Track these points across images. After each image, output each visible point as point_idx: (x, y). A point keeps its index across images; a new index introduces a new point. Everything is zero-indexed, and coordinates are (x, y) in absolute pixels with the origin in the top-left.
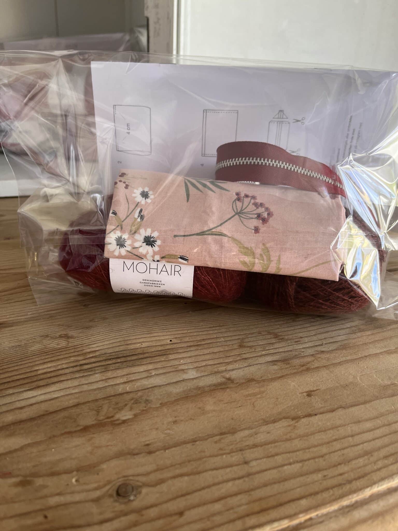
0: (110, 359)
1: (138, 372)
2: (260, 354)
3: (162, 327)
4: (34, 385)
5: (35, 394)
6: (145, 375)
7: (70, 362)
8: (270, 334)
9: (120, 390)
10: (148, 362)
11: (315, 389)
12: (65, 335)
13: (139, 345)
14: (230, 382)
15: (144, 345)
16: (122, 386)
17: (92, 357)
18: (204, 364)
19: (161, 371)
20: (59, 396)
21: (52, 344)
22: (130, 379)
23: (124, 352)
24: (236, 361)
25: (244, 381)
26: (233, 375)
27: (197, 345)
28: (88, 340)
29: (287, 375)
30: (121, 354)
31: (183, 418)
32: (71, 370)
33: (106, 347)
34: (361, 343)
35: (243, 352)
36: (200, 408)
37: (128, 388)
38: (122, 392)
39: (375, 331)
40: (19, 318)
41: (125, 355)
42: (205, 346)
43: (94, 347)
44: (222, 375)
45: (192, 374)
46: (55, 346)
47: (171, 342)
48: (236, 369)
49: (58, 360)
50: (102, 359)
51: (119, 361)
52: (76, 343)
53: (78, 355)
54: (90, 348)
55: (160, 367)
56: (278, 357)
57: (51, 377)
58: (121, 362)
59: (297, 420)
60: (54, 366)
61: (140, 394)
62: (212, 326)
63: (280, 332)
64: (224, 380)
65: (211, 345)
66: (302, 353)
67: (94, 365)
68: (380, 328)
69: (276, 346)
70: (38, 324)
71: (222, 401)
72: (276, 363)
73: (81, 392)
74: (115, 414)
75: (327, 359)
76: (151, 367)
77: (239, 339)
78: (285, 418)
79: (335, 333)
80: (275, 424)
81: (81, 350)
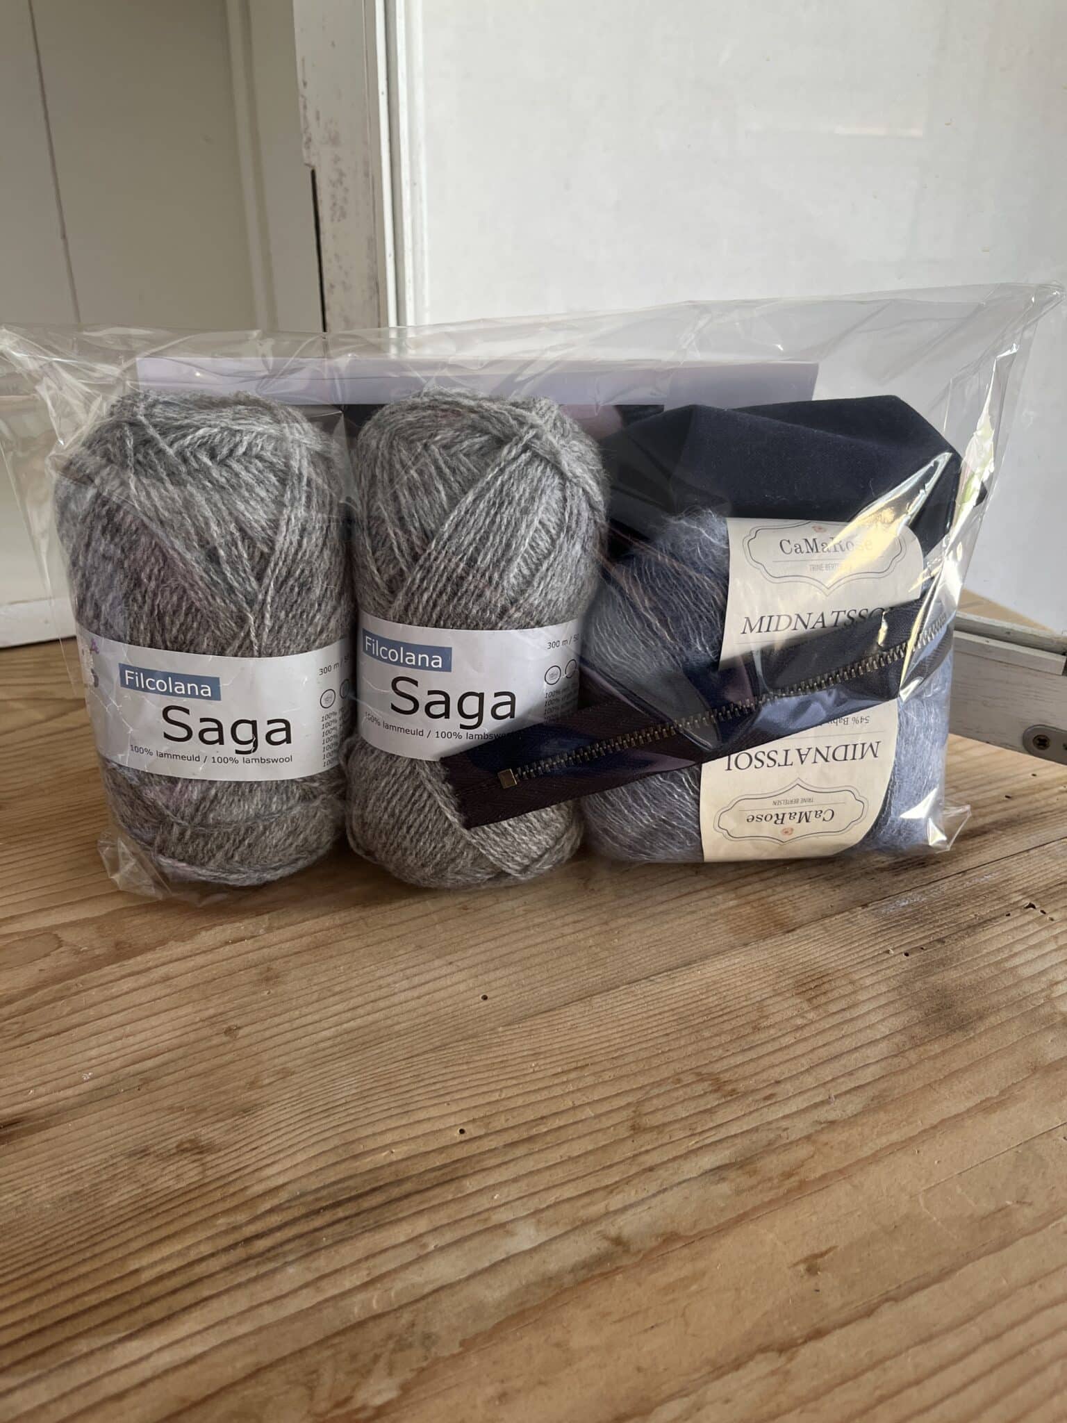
0: (317, 1212)
1: (394, 1247)
2: (682, 1150)
3: (433, 1088)
4: (138, 1319)
5: (146, 1351)
6: (410, 1253)
7: (218, 1235)
8: (702, 1080)
9: (356, 1310)
10: (414, 1210)
11: (824, 1249)
12: (191, 1141)
13: (384, 1154)
14: (620, 1249)
15: (399, 1153)
16: (360, 1297)
17: (271, 1211)
18: (551, 1198)
19: (449, 1237)
20: (206, 1348)
21: (163, 1179)
22: (377, 1273)
23: (351, 1183)
24: (628, 1181)
25: (654, 1243)
26: (628, 1225)
27: (530, 1139)
28: (254, 1153)
29: (755, 1209)
30: (344, 1189)
31: (518, 1383)
32: (224, 1260)
33: (300, 1172)
34: (919, 1084)
35: (642, 1146)
36: (558, 1345)
37: (374, 1300)
38: (363, 1318)
39: (949, 1042)
40: (62, 1094)
41: (353, 1193)
42: (548, 1138)
43: (275, 1175)
44: (599, 1229)
45: (526, 1237)
46: (171, 1183)
47: (463, 1137)
48: (631, 1206)
49: (185, 1230)
50: (296, 1213)
51: (340, 1213)
52: (224, 1168)
53: (236, 1208)
54: (261, 1181)
55: (445, 1221)
56: (727, 1152)
57: (174, 1292)
58: (346, 1218)
59: (789, 1354)
60: (179, 1254)
61: (406, 1317)
62: (559, 1070)
63: (726, 1070)
64: (604, 1245)
65: (563, 1135)
66: (784, 1134)
67: (279, 1236)
68: (961, 1028)
69: (719, 1118)
70: (115, 1110)
71: (609, 1314)
72: (724, 1174)
73: (260, 1330)
74: (354, 1389)
75: (843, 1146)
76: (422, 1225)
77: (629, 1104)
78: (763, 1349)
79: (856, 1059)
80: (741, 1372)
81: (242, 1190)
